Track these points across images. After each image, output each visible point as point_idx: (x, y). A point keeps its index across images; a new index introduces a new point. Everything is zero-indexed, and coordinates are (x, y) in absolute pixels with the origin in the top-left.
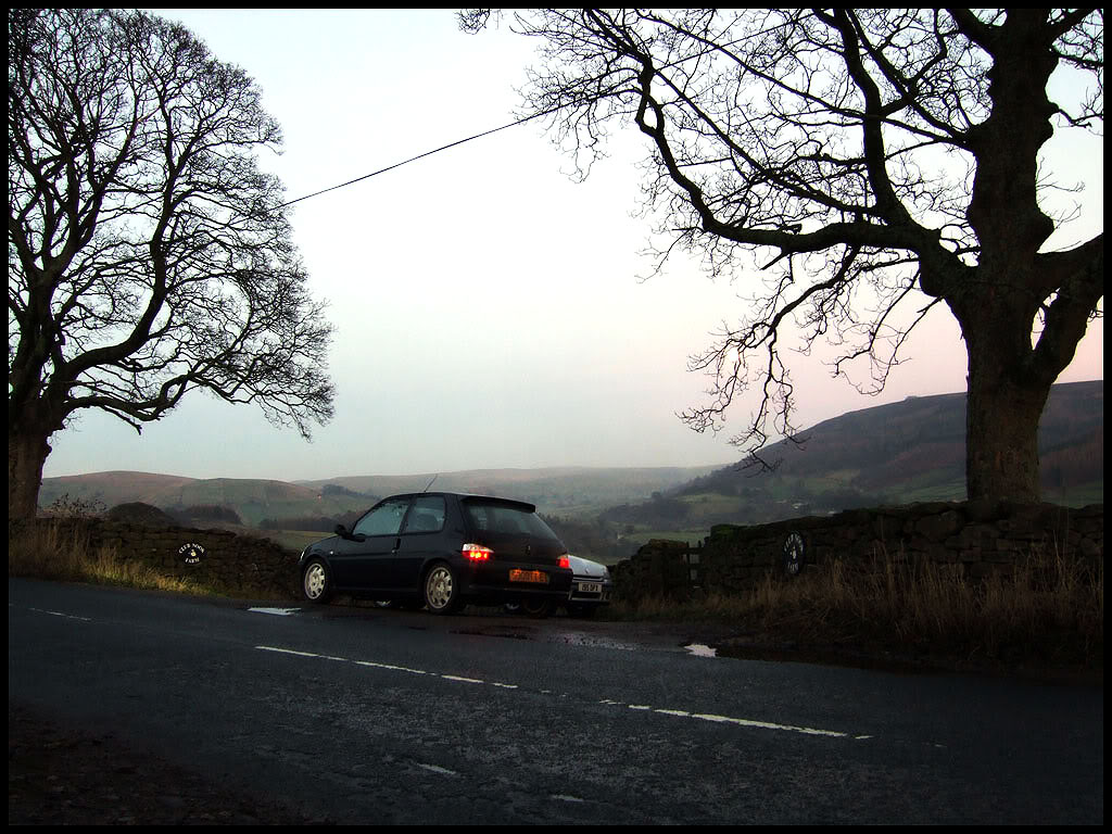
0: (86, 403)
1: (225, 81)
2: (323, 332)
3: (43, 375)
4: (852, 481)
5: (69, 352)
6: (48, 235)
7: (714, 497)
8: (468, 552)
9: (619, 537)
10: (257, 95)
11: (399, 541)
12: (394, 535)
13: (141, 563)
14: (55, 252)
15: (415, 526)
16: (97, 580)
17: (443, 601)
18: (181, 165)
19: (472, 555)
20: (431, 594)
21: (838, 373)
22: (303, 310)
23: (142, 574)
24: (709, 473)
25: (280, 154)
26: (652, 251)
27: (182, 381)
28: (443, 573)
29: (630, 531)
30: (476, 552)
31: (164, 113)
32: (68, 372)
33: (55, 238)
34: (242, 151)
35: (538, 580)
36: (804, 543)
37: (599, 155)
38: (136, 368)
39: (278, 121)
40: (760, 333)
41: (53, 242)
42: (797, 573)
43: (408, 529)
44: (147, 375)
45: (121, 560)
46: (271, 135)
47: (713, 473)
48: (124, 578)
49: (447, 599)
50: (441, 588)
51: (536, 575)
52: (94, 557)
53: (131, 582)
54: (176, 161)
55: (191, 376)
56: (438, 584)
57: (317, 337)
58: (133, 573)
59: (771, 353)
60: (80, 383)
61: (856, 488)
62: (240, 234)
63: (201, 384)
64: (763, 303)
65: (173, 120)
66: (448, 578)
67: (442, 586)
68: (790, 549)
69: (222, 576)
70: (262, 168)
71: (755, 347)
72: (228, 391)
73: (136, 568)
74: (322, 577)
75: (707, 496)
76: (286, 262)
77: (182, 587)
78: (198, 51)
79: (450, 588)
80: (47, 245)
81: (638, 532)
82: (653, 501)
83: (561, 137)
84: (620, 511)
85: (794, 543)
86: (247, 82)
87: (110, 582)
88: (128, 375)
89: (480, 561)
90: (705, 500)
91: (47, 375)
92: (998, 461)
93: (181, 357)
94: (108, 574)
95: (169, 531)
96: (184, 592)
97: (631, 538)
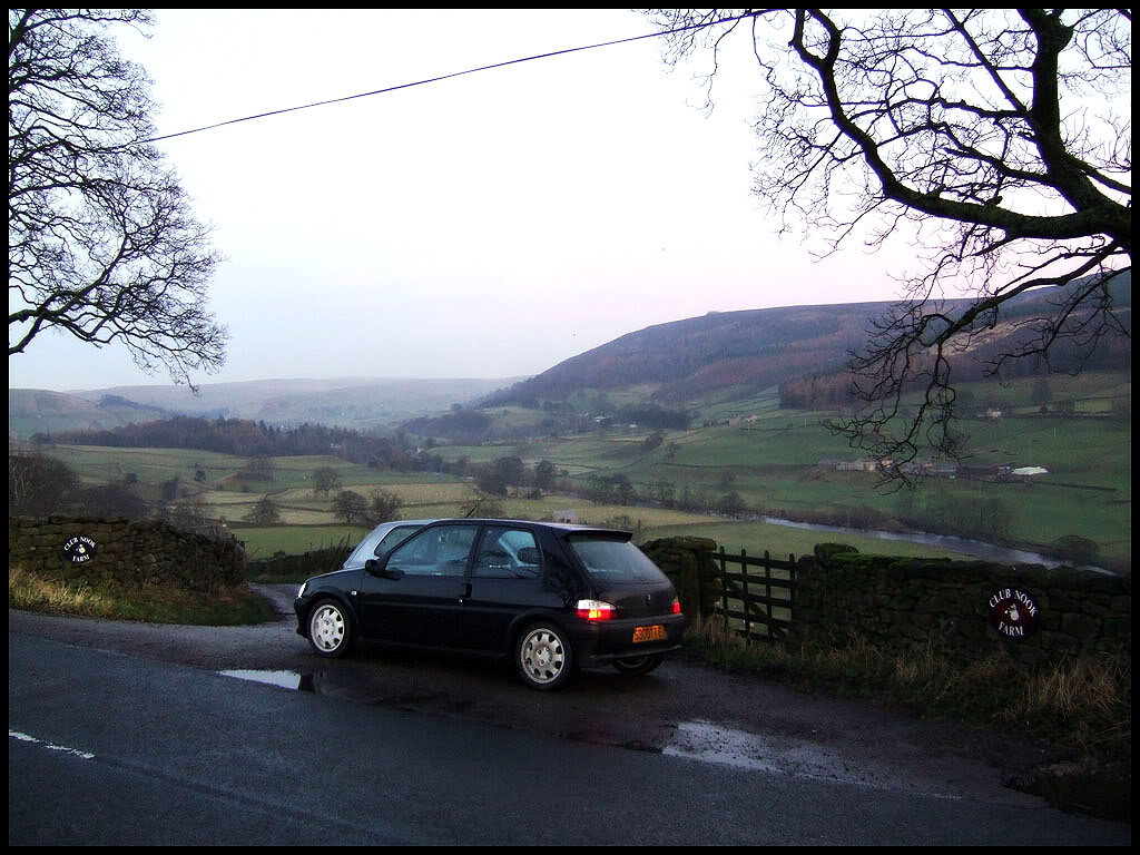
2: (208, 261)
4: (655, 395)
7: (515, 409)
8: (586, 611)
9: (419, 450)
11: (469, 587)
17: (549, 674)
19: (592, 615)
20: (528, 662)
24: (510, 386)
28: (545, 637)
29: (430, 444)
30: (597, 611)
35: (658, 638)
47: (514, 385)
49: (555, 672)
50: (545, 657)
51: (655, 631)
56: (539, 650)
61: (656, 402)
62: (86, 133)
66: (556, 642)
69: (117, 574)
75: (507, 408)
77: (79, 599)
79: (560, 658)
81: (438, 446)
82: (453, 413)
84: (419, 424)
89: (602, 621)
90: (506, 413)
95: (50, 522)
96: (82, 606)
97: (433, 452)
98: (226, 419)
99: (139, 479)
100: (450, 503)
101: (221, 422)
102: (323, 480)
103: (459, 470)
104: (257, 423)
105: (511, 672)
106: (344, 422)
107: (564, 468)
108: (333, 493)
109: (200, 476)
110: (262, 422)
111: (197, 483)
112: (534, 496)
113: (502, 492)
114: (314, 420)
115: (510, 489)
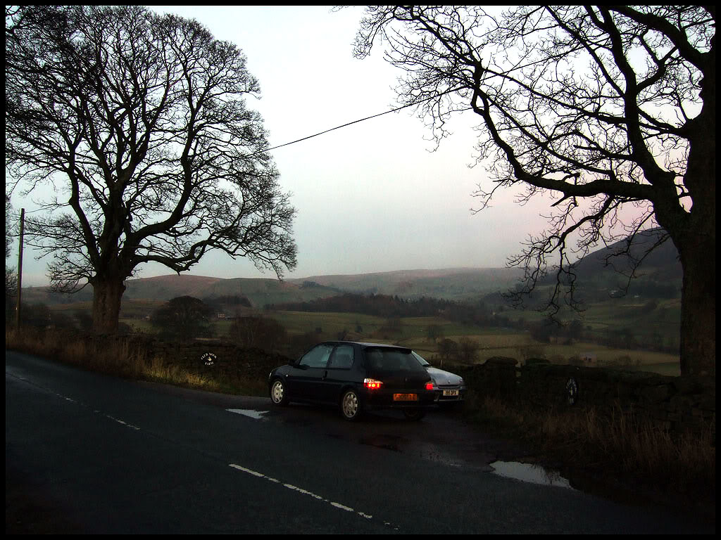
0: (146, 259)
1: (224, 54)
3: (119, 242)
5: (136, 224)
6: (119, 156)
8: (367, 384)
10: (244, 60)
11: (326, 372)
12: (323, 368)
13: (178, 367)
14: (124, 167)
15: (336, 363)
16: (152, 379)
17: (353, 413)
18: (199, 107)
19: (370, 385)
20: (345, 407)
21: (607, 265)
22: (276, 200)
23: (178, 374)
25: (259, 98)
26: (481, 193)
27: (203, 244)
28: (352, 396)
30: (372, 384)
31: (187, 76)
32: (134, 239)
33: (123, 160)
34: (236, 97)
35: (412, 400)
36: (577, 387)
37: (445, 134)
38: (177, 235)
39: (257, 79)
40: (555, 242)
41: (123, 161)
42: (574, 404)
43: (332, 365)
44: (183, 238)
45: (167, 365)
46: (253, 87)
48: (168, 377)
49: (355, 412)
50: (351, 405)
51: (411, 396)
52: (149, 364)
53: (172, 380)
54: (195, 107)
55: (210, 242)
56: (349, 402)
57: (286, 215)
58: (172, 374)
59: (562, 254)
60: (142, 247)
63: (215, 246)
64: (557, 219)
65: (192, 81)
66: (355, 399)
67: (351, 403)
68: (569, 389)
69: (228, 372)
70: (249, 107)
71: (550, 252)
72: (231, 250)
73: (175, 370)
74: (282, 390)
76: (266, 165)
77: (202, 382)
78: (206, 36)
79: (356, 405)
80: (119, 163)
81: (505, 311)
83: (424, 114)
85: (571, 385)
86: (237, 53)
87: (160, 380)
88: (171, 239)
89: (375, 389)
91: (122, 242)
92: (700, 347)
93: (203, 226)
94: (158, 375)
95: (194, 346)
96: (204, 385)
97: (502, 314)
98: (375, 295)
99: (323, 330)
100: (512, 347)
101: (372, 297)
102: (432, 332)
103: (519, 326)
104: (394, 297)
105: (338, 411)
106: (447, 296)
107: (589, 325)
108: (438, 340)
109: (359, 329)
110: (396, 296)
111: (358, 334)
112: (568, 343)
113: (547, 340)
114: (429, 295)
115: (552, 339)
